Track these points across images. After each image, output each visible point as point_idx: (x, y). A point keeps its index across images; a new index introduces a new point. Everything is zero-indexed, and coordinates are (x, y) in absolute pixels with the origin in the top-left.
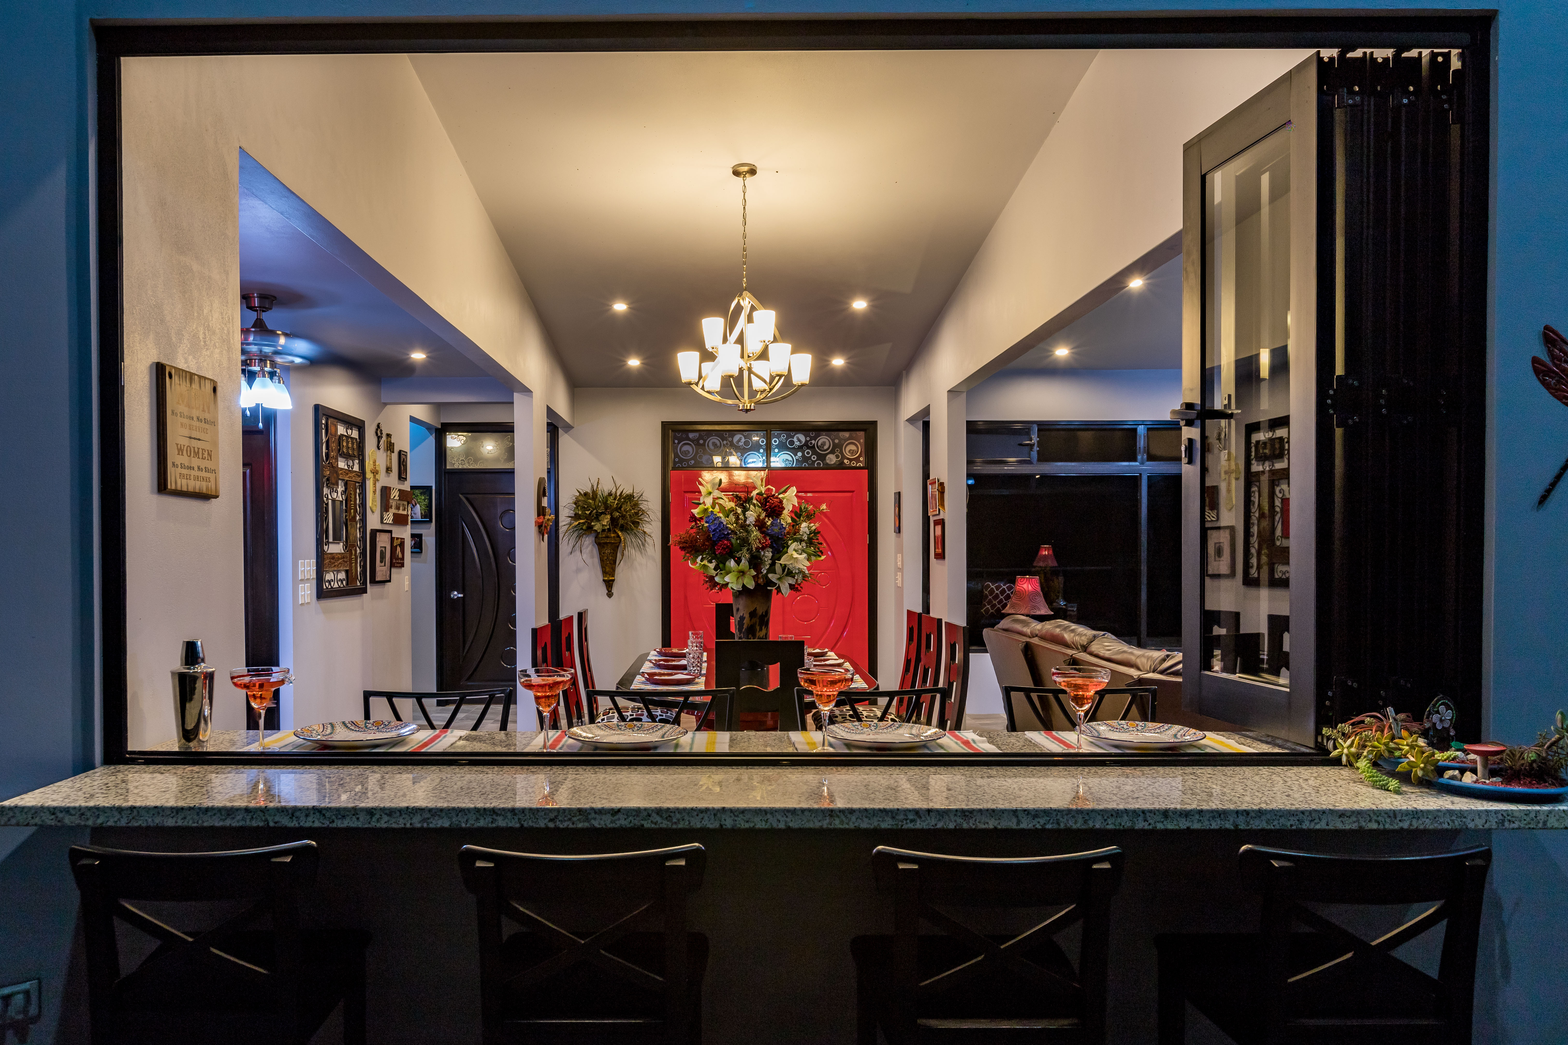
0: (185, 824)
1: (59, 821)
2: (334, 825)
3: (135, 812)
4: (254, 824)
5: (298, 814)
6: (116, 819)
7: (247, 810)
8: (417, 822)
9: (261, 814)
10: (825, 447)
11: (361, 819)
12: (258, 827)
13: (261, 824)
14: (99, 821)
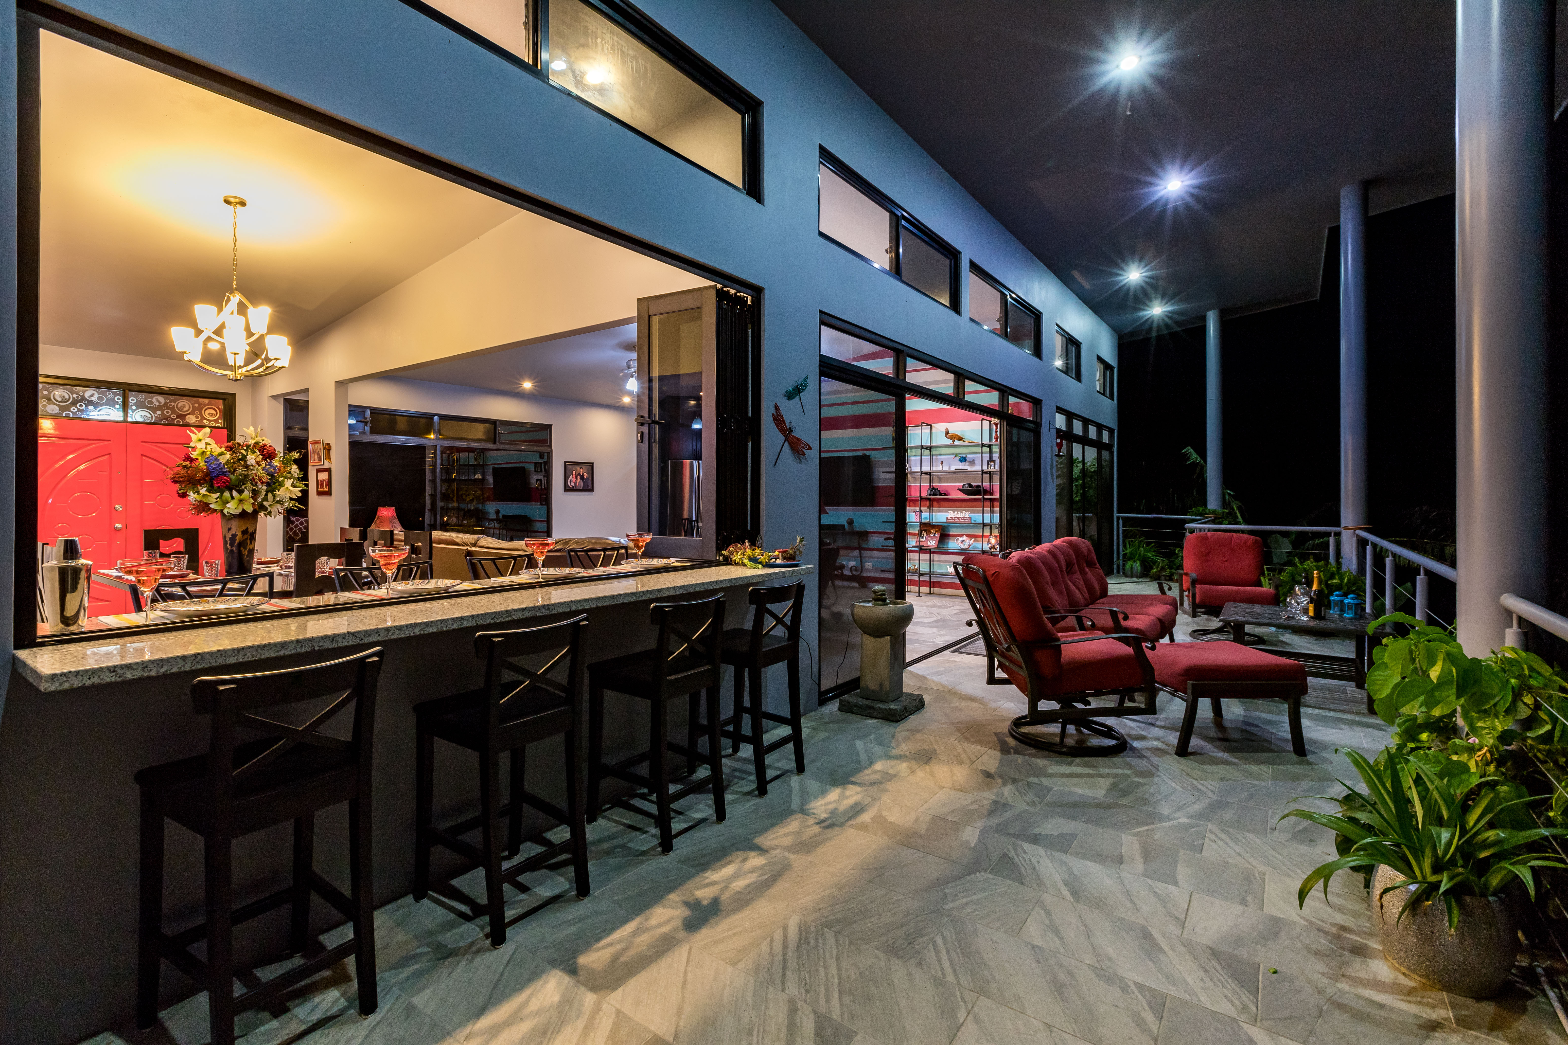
0: (246, 659)
1: (119, 677)
2: (363, 642)
3: (199, 657)
4: (303, 650)
5: (336, 638)
6: (180, 666)
7: (298, 641)
8: (417, 632)
9: (309, 643)
10: (185, 409)
11: (381, 635)
12: (307, 652)
13: (309, 650)
14: (163, 670)
